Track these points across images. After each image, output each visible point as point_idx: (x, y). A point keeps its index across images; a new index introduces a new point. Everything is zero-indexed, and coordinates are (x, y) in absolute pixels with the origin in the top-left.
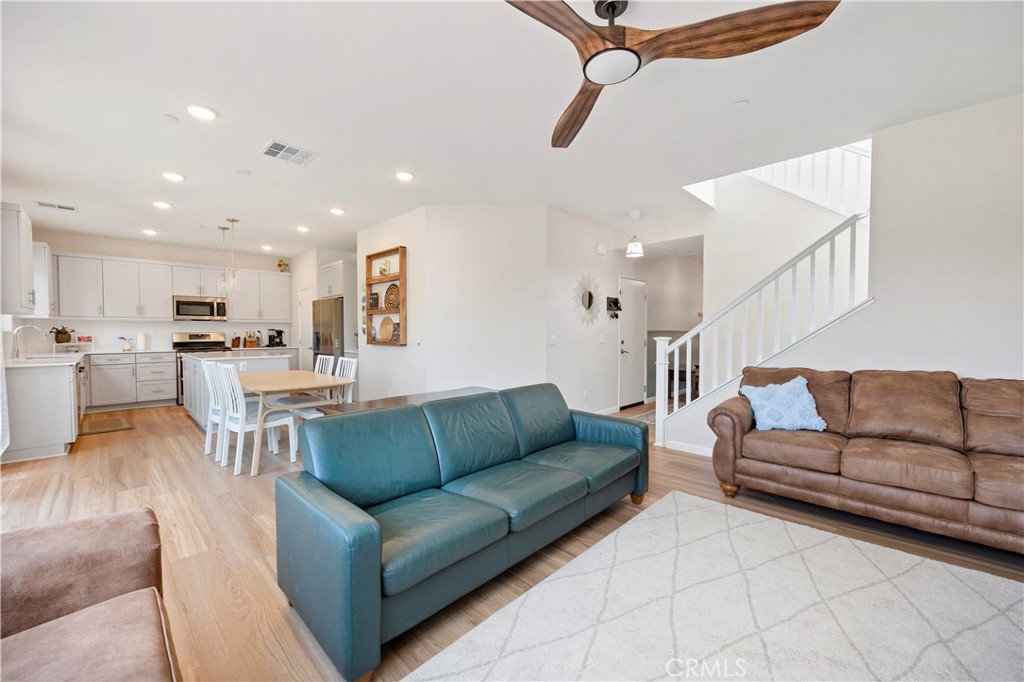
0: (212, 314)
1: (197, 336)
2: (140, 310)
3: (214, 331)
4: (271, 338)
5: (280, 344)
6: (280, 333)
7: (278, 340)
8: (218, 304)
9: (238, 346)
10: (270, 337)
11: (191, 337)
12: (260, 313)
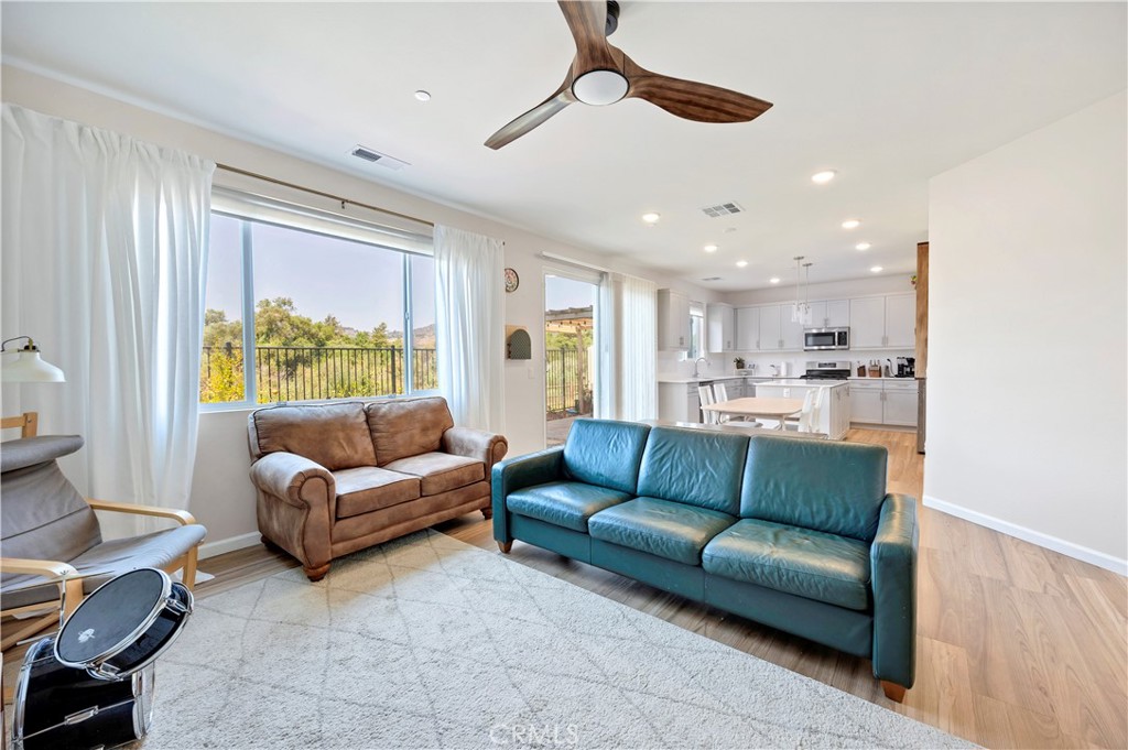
0: (834, 344)
1: (826, 365)
2: (781, 343)
3: (838, 358)
4: (901, 367)
5: (911, 374)
6: (911, 361)
7: (908, 370)
8: (840, 333)
9: (864, 375)
10: (899, 365)
11: (820, 365)
12: (885, 340)
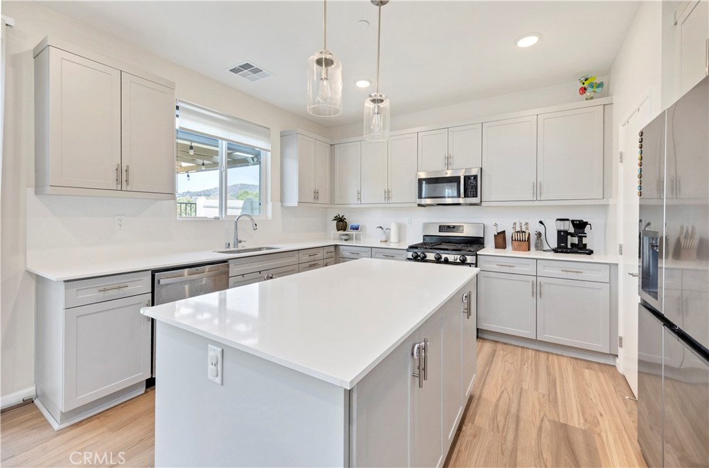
0: (459, 196)
1: (449, 228)
2: (388, 194)
3: (467, 222)
4: (562, 236)
5: (581, 248)
6: (580, 226)
7: (576, 240)
8: (466, 178)
9: (505, 248)
10: (559, 232)
11: (442, 228)
12: (537, 188)
